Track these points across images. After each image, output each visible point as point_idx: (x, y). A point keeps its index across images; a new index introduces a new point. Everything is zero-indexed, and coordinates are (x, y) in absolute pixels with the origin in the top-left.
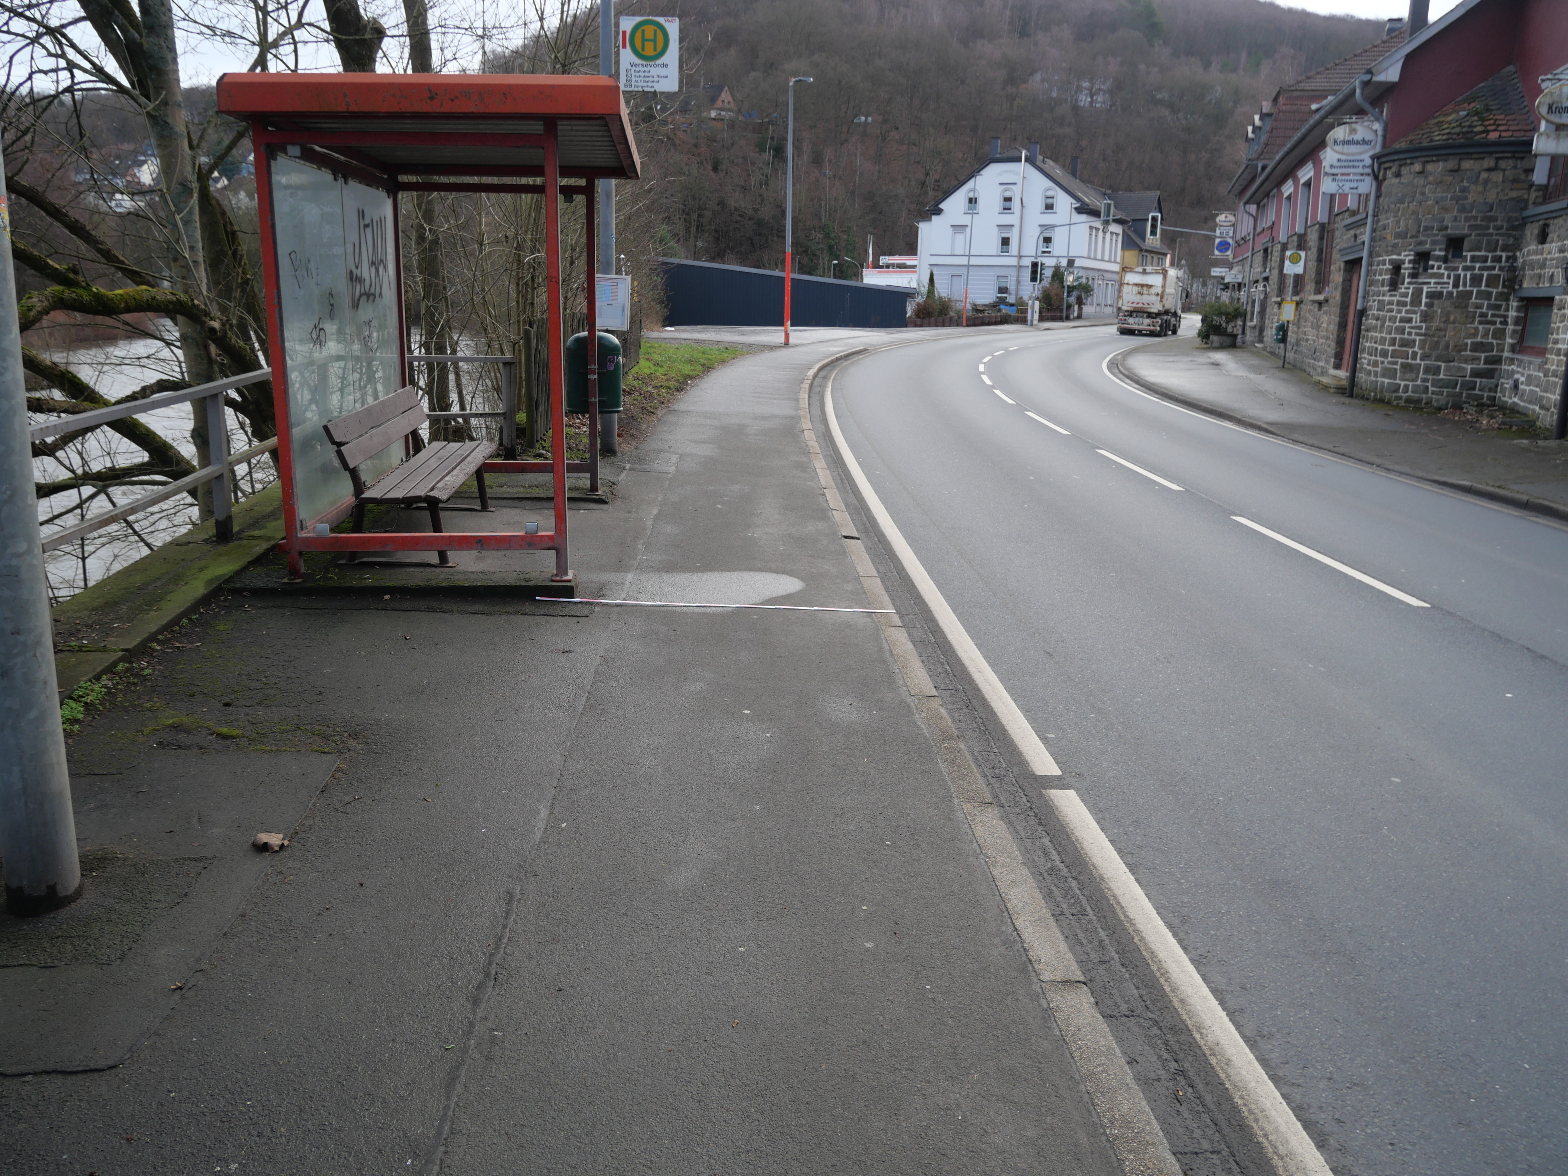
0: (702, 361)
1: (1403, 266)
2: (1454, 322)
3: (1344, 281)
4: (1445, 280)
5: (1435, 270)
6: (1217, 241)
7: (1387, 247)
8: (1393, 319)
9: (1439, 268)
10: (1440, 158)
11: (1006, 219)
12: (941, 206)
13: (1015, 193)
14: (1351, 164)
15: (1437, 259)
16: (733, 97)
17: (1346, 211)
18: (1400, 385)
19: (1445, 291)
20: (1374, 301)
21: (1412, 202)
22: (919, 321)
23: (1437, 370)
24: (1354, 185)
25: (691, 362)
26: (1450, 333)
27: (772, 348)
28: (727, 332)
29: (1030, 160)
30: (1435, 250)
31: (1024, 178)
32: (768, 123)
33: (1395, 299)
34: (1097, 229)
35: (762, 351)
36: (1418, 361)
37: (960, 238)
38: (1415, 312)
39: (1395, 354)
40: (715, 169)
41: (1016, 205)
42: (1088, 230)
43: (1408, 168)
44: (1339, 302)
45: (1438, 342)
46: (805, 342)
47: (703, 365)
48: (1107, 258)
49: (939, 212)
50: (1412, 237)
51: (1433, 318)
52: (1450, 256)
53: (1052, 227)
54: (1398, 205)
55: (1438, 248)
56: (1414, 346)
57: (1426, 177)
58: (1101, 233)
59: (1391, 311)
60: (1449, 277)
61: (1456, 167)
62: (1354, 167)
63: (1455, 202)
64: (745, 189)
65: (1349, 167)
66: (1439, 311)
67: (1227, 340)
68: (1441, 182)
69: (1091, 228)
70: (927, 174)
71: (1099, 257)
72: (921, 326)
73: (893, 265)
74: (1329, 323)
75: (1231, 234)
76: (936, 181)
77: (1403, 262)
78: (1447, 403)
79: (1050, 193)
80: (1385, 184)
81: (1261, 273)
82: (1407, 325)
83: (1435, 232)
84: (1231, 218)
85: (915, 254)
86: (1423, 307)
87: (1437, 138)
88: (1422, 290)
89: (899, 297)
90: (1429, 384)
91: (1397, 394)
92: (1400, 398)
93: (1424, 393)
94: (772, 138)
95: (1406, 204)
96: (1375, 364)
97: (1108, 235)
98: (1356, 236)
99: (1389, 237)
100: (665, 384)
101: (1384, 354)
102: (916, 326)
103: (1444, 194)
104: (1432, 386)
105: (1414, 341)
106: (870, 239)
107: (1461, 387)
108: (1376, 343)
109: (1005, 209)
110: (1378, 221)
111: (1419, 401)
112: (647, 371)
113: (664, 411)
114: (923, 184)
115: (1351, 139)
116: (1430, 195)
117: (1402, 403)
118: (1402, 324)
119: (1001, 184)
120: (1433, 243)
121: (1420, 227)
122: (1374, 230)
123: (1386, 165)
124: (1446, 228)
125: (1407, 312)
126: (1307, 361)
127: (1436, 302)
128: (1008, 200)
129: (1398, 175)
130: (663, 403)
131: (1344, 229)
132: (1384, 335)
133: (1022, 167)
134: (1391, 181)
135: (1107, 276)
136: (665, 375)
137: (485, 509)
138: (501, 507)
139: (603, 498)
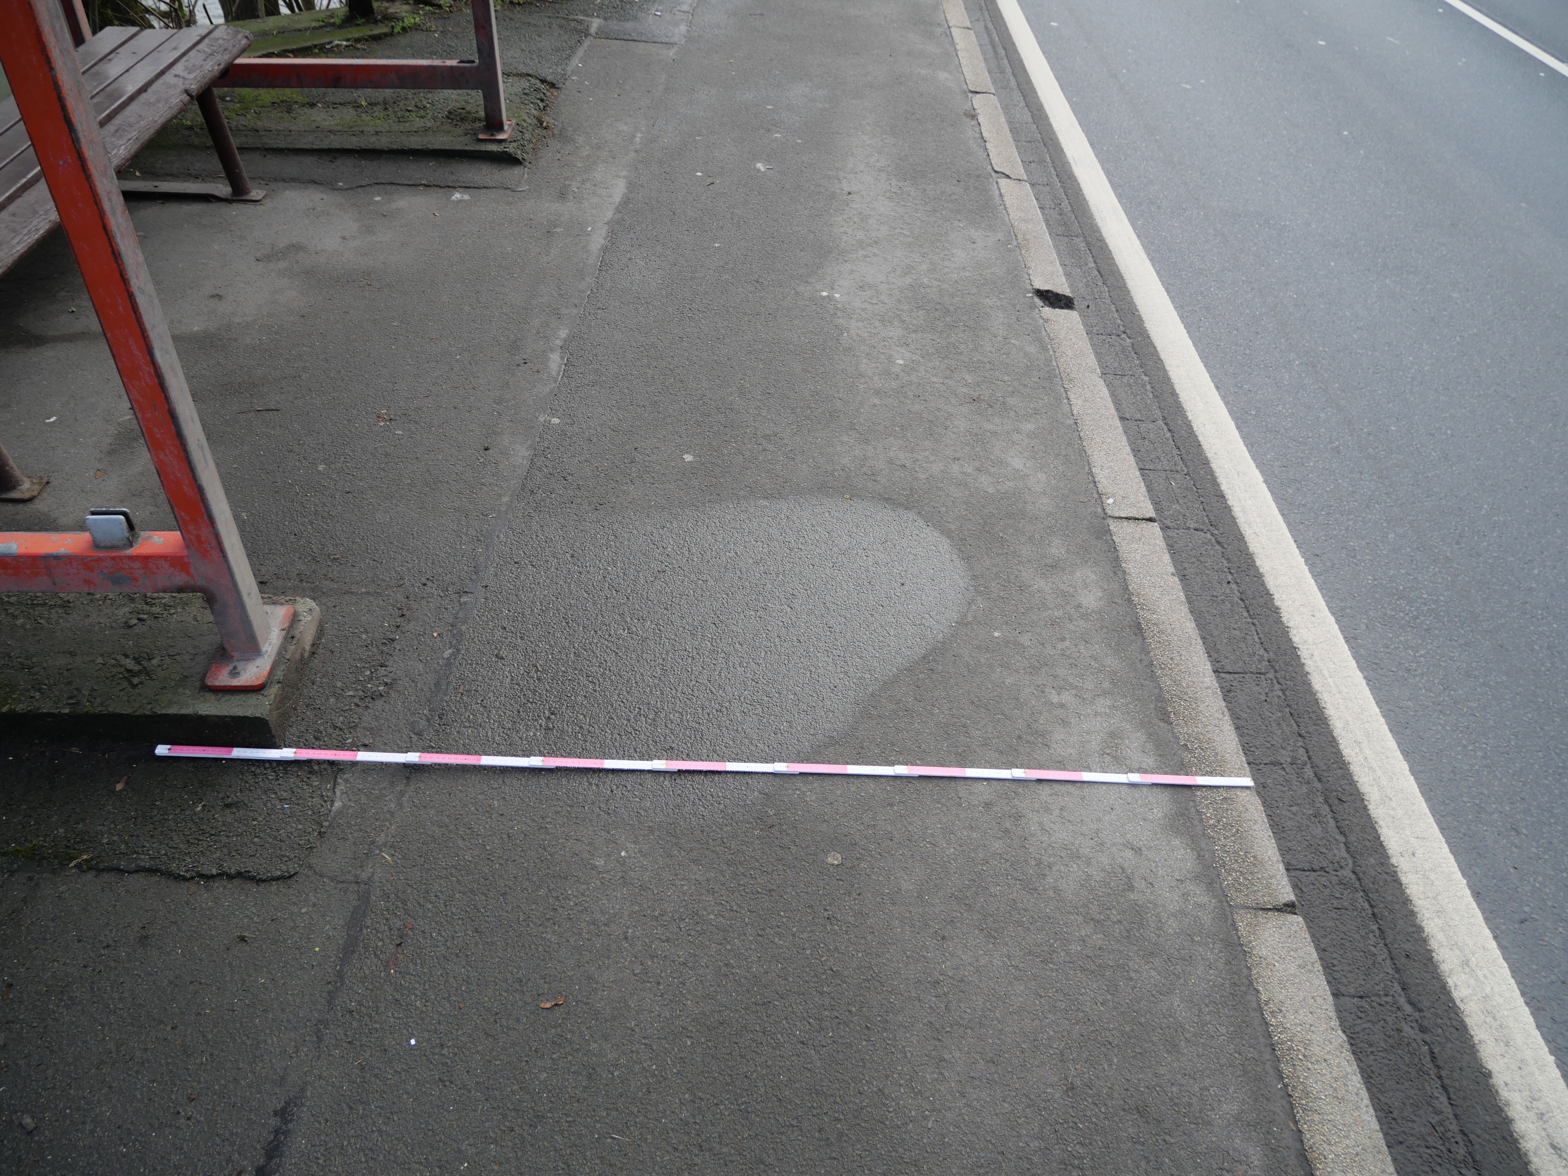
137: (239, 194)
138: (284, 180)
139: (511, 149)
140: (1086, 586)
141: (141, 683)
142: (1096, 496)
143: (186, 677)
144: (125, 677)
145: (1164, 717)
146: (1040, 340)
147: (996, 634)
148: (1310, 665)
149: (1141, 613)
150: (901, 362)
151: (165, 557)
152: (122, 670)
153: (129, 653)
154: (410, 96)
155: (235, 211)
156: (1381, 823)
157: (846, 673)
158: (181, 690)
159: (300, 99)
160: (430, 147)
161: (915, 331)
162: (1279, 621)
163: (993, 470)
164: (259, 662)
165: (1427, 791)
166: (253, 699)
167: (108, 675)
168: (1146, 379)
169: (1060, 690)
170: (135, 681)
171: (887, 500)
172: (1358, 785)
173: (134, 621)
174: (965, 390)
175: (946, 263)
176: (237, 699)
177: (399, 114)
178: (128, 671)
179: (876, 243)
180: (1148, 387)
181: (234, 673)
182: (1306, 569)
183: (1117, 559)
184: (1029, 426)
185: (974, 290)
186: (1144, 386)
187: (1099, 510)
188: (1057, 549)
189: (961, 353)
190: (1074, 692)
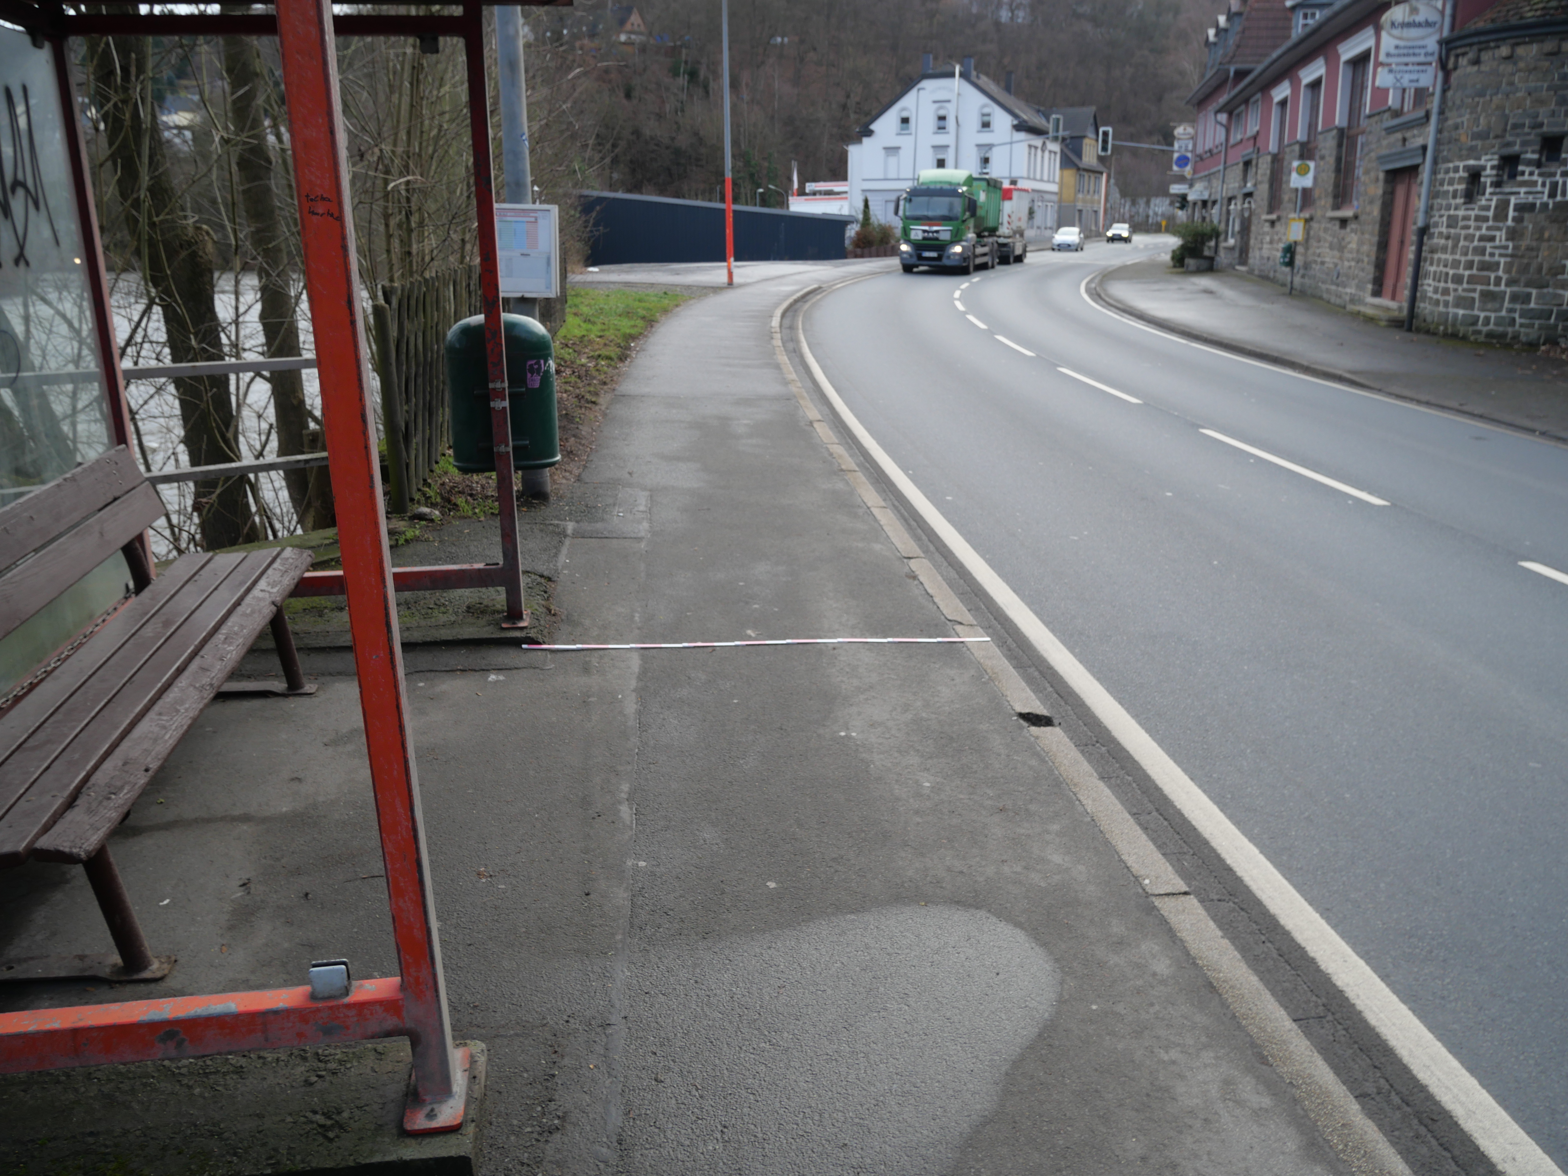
0: (642, 312)
1: (1483, 173)
2: (1549, 240)
3: (1384, 193)
4: (1539, 188)
5: (1526, 177)
6: (1176, 155)
7: (1461, 150)
8: (1469, 238)
9: (1531, 174)
10: (1535, 38)
11: (941, 139)
12: (873, 127)
13: (950, 111)
14: (1411, 51)
15: (1529, 163)
16: (643, 19)
17: (1384, 112)
18: (1478, 317)
19: (1538, 202)
20: (1441, 216)
21: (1497, 93)
22: (859, 251)
23: (1527, 298)
24: (1414, 76)
25: (628, 314)
26: (1543, 253)
27: (716, 289)
28: (658, 271)
29: (964, 75)
30: (1527, 152)
31: (959, 94)
32: (681, 46)
33: (1472, 214)
34: (1036, 148)
35: (706, 295)
36: (1503, 287)
37: (892, 160)
38: (1499, 229)
39: (1472, 280)
40: (628, 95)
41: (951, 123)
42: (1026, 149)
43: (1490, 53)
44: (1378, 218)
45: (1528, 265)
46: (749, 280)
47: (643, 318)
48: (1045, 178)
49: (869, 133)
50: (1496, 137)
51: (1522, 235)
52: (1544, 159)
53: (990, 146)
54: (1477, 99)
55: (1530, 149)
56: (1498, 269)
57: (1515, 64)
58: (1039, 152)
59: (1468, 227)
60: (1544, 185)
61: (1556, 49)
62: (1414, 55)
63: (1552, 93)
64: (660, 117)
65: (1408, 55)
66: (1531, 226)
67: (1204, 264)
68: (1535, 69)
69: (1030, 146)
70: (848, 97)
71: (1038, 177)
72: (862, 256)
73: (820, 193)
74: (1361, 243)
75: (1190, 147)
76: (858, 103)
77: (1484, 168)
78: (1539, 338)
79: (986, 110)
80: (1454, 77)
81: (1240, 188)
82: (1489, 245)
83: (1526, 130)
84: (1190, 130)
85: (845, 178)
86: (1510, 222)
87: (1530, 14)
88: (1508, 202)
89: (837, 225)
90: (1517, 316)
91: (1475, 328)
92: (1479, 332)
93: (1509, 325)
94: (686, 62)
95: (1488, 98)
96: (1446, 292)
97: (1047, 154)
98: (1404, 140)
99: (1463, 138)
100: (604, 352)
101: (1458, 279)
102: (856, 256)
103: (1539, 84)
104: (1521, 317)
105: (1498, 264)
106: (795, 166)
107: (1556, 319)
108: (1446, 266)
109: (940, 128)
110: (1446, 119)
111: (1504, 335)
112: (578, 333)
113: (609, 396)
114: (844, 107)
115: (1411, 20)
116: (1520, 85)
117: (1482, 338)
118: (1482, 244)
119: (935, 102)
120: (1524, 144)
121: (1506, 124)
122: (1439, 131)
123: (1459, 51)
124: (1541, 125)
125: (1488, 228)
126: (1324, 287)
127: (1527, 216)
128: (942, 118)
129: (1477, 62)
130: (605, 383)
131: (1383, 133)
132: (1457, 257)
133: (956, 83)
134: (1465, 68)
135: (1047, 197)
136: (600, 337)
137: (294, 688)
138: (331, 674)
139: (532, 634)
140: (1154, 956)
141: (337, 1137)
142: (1133, 879)
143: (381, 1126)
144: (319, 1133)
145: (1264, 1060)
146: (1037, 755)
147: (1094, 1007)
148: (1360, 1005)
149: (1209, 973)
150: (927, 784)
151: (380, 1002)
152: (315, 1126)
153: (318, 1109)
154: (428, 596)
155: (293, 704)
156: (1475, 1135)
157: (977, 1057)
158: (379, 1139)
159: (329, 604)
160: (460, 637)
161: (931, 758)
162: (1318, 969)
163: (1038, 867)
164: (451, 1102)
165: (1502, 1100)
166: (453, 1139)
167: (302, 1132)
168: (1130, 778)
169: (1167, 1049)
170: (331, 1135)
171: (958, 902)
172: (1443, 1104)
173: (314, 1079)
174: (989, 802)
175: (936, 699)
176: (438, 1141)
177: (423, 611)
178: (321, 1126)
179: (871, 687)
180: (1134, 785)
181: (431, 1115)
182: (1323, 922)
183: (1170, 930)
184: (1055, 827)
185: (967, 719)
186: (1130, 784)
187: (1140, 891)
188: (1117, 928)
189: (976, 772)
190: (1179, 1049)
